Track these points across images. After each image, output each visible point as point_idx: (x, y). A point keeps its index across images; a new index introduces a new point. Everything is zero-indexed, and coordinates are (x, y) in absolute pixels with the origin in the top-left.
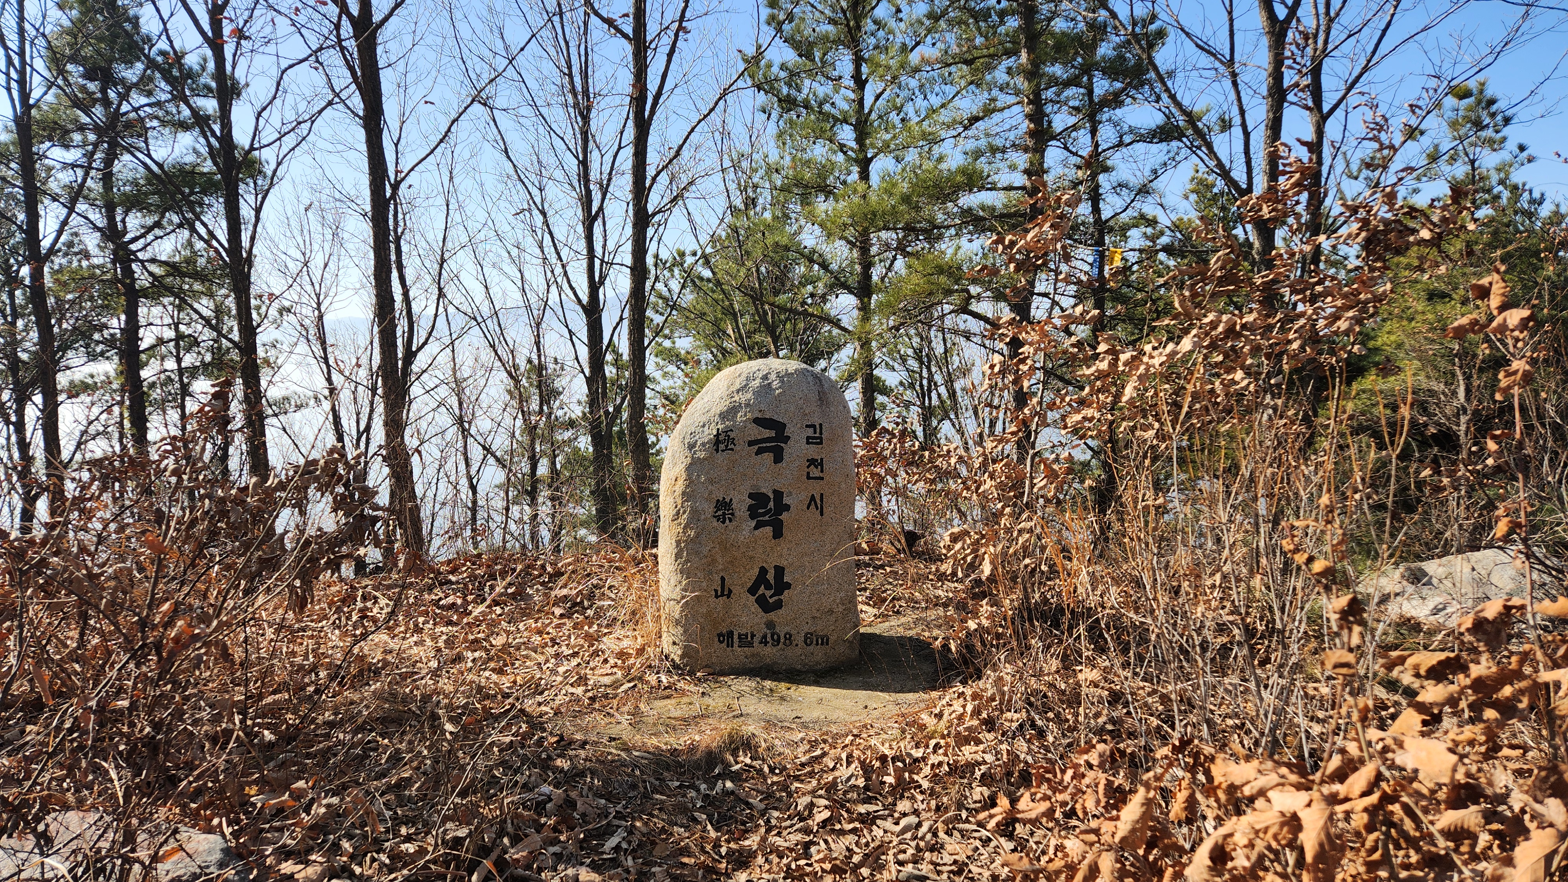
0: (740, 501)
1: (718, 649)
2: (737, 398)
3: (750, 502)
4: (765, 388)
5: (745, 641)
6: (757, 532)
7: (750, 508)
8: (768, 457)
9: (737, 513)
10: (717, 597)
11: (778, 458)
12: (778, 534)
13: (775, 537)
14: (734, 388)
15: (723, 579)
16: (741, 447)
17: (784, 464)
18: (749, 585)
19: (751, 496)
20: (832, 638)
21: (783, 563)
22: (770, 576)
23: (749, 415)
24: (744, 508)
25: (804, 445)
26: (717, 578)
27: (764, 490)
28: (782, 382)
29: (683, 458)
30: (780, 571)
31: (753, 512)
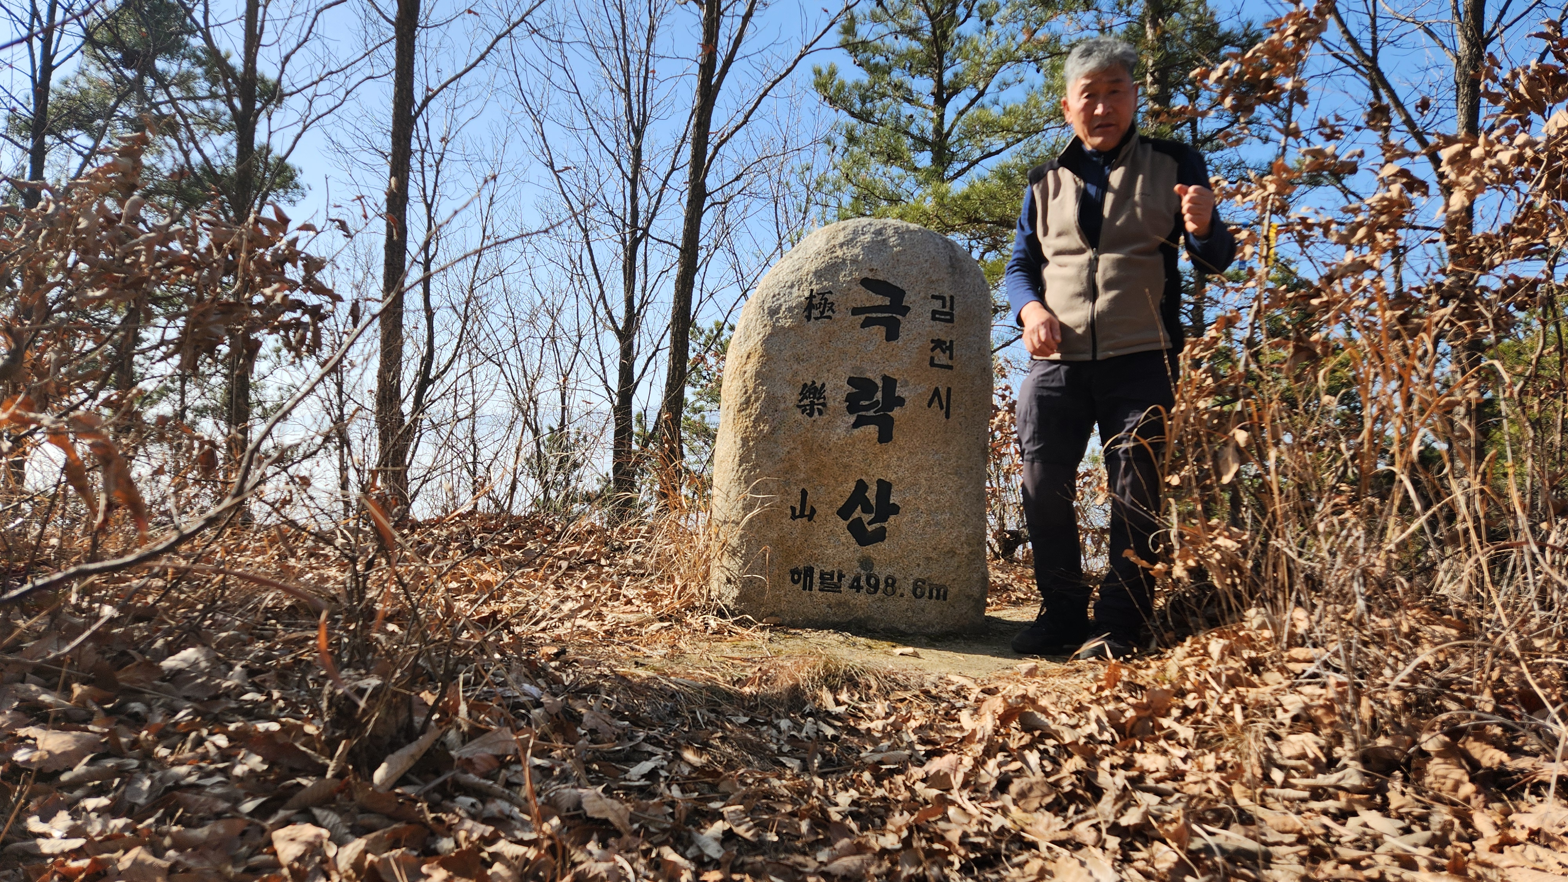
0: (836, 388)
1: (792, 592)
2: (839, 253)
3: (849, 389)
4: (879, 243)
5: (831, 583)
6: (856, 432)
7: (849, 398)
8: (879, 332)
9: (831, 403)
10: (794, 517)
11: (892, 335)
12: (885, 436)
13: (881, 440)
14: (837, 242)
15: (804, 493)
16: (842, 316)
17: (900, 342)
18: (841, 504)
19: (851, 381)
20: (953, 591)
21: (890, 477)
22: (871, 494)
23: (856, 275)
24: (841, 396)
25: (928, 322)
26: (796, 491)
27: (869, 375)
28: (903, 238)
29: (760, 328)
30: (885, 487)
31: (852, 403)
